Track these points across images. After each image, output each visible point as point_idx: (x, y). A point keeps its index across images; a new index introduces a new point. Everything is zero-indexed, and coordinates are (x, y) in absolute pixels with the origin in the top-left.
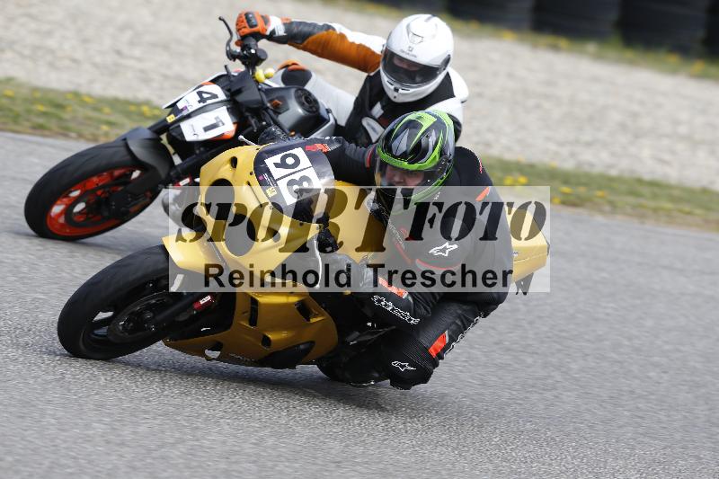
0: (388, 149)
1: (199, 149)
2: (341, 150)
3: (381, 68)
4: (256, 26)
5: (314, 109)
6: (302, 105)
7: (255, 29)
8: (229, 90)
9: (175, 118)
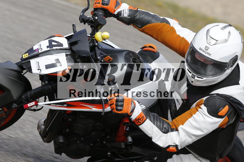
9: (28, 56)
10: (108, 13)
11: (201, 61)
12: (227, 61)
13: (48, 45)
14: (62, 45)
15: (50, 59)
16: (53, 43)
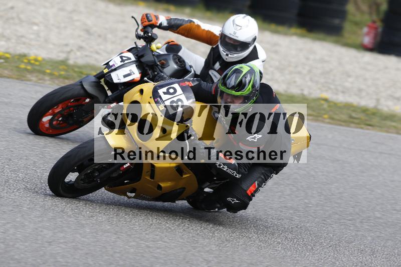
0: (224, 84)
1: (121, 87)
2: (199, 85)
3: (219, 43)
4: (151, 21)
5: (183, 66)
6: (176, 63)
7: (151, 23)
8: (137, 55)
9: (108, 71)
10: (153, 26)
13: (121, 60)
14: (130, 59)
15: (126, 70)
16: (124, 58)
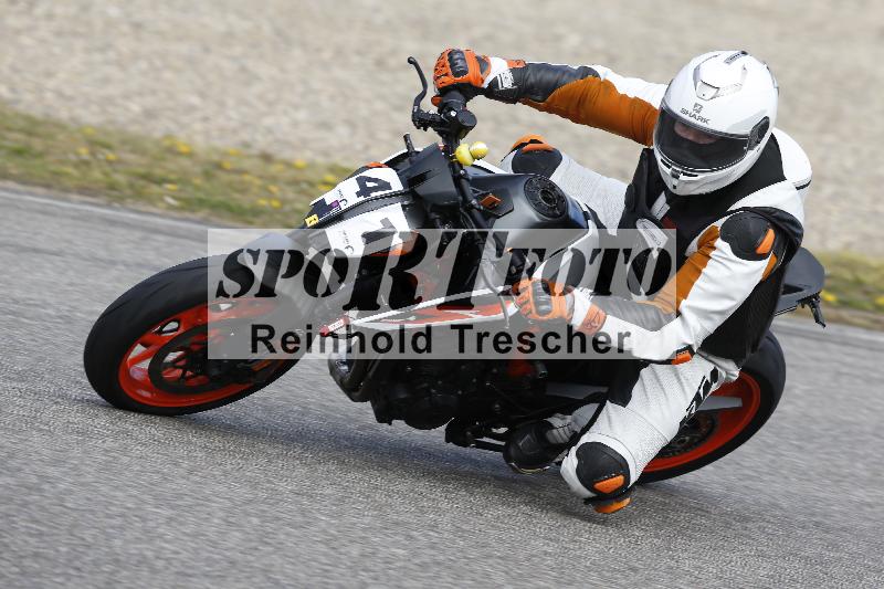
4: (465, 73)
5: (559, 212)
6: (536, 204)
7: (463, 78)
9: (317, 221)
10: (470, 90)
11: (688, 140)
12: (746, 130)
13: (359, 190)
14: (387, 186)
15: (371, 221)
16: (369, 185)
